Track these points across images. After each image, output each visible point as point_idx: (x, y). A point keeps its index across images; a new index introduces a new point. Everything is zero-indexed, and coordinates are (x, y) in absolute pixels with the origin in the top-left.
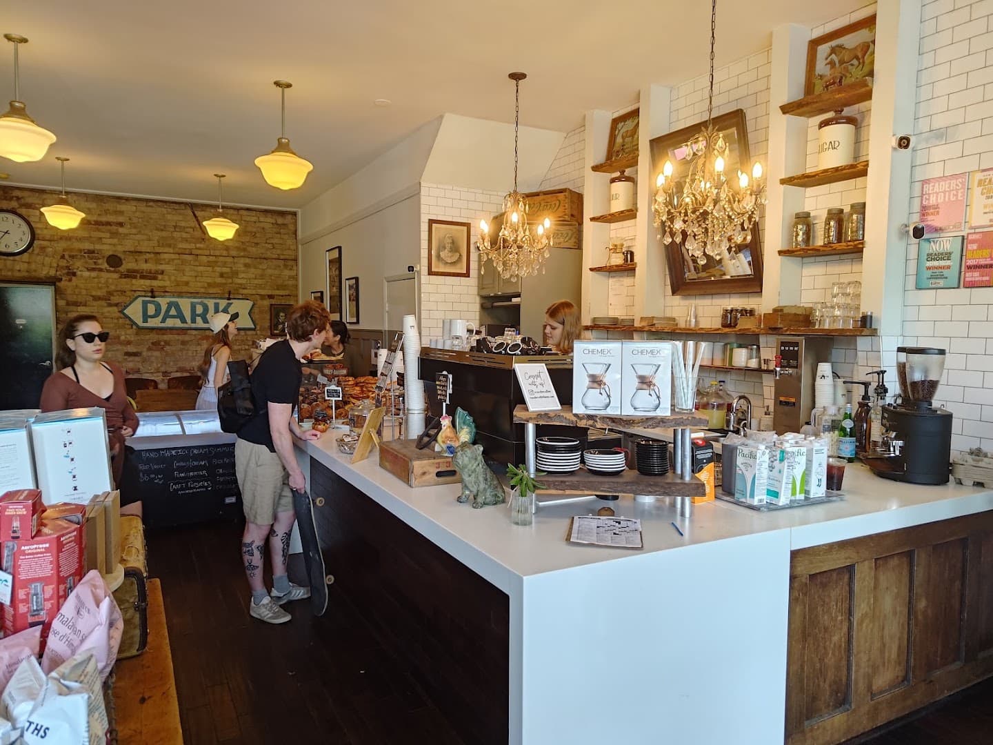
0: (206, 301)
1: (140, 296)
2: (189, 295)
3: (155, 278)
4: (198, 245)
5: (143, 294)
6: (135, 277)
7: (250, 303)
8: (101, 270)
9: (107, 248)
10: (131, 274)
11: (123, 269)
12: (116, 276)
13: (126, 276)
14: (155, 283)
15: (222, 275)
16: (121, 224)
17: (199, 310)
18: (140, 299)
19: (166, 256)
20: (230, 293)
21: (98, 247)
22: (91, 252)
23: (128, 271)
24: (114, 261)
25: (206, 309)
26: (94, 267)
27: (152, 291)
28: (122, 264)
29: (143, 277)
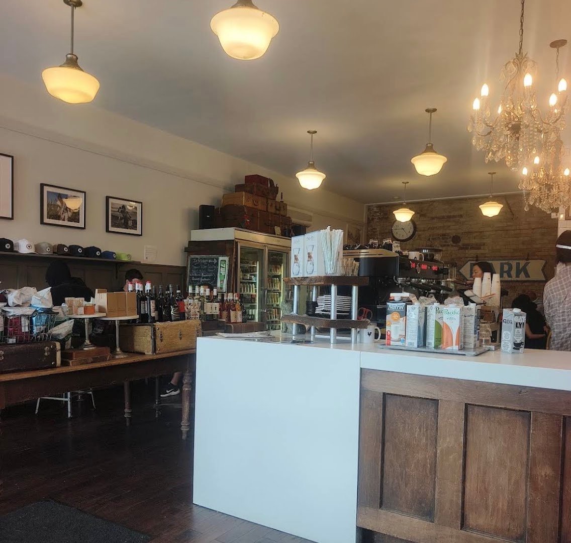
0: (511, 262)
1: (469, 261)
2: (501, 258)
3: (479, 249)
4: (509, 224)
5: (472, 259)
6: (467, 249)
7: (543, 262)
8: (448, 245)
9: (452, 232)
10: (465, 247)
11: (460, 244)
12: (456, 248)
13: (462, 248)
14: (479, 252)
15: (523, 243)
16: (461, 216)
17: (506, 268)
18: (469, 263)
19: (488, 233)
20: (528, 255)
21: (448, 231)
22: (444, 235)
23: (463, 245)
24: (456, 239)
25: (510, 268)
26: (445, 244)
27: (477, 257)
28: (460, 241)
29: (472, 248)
